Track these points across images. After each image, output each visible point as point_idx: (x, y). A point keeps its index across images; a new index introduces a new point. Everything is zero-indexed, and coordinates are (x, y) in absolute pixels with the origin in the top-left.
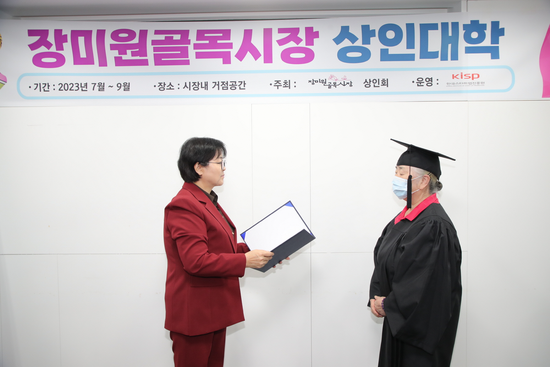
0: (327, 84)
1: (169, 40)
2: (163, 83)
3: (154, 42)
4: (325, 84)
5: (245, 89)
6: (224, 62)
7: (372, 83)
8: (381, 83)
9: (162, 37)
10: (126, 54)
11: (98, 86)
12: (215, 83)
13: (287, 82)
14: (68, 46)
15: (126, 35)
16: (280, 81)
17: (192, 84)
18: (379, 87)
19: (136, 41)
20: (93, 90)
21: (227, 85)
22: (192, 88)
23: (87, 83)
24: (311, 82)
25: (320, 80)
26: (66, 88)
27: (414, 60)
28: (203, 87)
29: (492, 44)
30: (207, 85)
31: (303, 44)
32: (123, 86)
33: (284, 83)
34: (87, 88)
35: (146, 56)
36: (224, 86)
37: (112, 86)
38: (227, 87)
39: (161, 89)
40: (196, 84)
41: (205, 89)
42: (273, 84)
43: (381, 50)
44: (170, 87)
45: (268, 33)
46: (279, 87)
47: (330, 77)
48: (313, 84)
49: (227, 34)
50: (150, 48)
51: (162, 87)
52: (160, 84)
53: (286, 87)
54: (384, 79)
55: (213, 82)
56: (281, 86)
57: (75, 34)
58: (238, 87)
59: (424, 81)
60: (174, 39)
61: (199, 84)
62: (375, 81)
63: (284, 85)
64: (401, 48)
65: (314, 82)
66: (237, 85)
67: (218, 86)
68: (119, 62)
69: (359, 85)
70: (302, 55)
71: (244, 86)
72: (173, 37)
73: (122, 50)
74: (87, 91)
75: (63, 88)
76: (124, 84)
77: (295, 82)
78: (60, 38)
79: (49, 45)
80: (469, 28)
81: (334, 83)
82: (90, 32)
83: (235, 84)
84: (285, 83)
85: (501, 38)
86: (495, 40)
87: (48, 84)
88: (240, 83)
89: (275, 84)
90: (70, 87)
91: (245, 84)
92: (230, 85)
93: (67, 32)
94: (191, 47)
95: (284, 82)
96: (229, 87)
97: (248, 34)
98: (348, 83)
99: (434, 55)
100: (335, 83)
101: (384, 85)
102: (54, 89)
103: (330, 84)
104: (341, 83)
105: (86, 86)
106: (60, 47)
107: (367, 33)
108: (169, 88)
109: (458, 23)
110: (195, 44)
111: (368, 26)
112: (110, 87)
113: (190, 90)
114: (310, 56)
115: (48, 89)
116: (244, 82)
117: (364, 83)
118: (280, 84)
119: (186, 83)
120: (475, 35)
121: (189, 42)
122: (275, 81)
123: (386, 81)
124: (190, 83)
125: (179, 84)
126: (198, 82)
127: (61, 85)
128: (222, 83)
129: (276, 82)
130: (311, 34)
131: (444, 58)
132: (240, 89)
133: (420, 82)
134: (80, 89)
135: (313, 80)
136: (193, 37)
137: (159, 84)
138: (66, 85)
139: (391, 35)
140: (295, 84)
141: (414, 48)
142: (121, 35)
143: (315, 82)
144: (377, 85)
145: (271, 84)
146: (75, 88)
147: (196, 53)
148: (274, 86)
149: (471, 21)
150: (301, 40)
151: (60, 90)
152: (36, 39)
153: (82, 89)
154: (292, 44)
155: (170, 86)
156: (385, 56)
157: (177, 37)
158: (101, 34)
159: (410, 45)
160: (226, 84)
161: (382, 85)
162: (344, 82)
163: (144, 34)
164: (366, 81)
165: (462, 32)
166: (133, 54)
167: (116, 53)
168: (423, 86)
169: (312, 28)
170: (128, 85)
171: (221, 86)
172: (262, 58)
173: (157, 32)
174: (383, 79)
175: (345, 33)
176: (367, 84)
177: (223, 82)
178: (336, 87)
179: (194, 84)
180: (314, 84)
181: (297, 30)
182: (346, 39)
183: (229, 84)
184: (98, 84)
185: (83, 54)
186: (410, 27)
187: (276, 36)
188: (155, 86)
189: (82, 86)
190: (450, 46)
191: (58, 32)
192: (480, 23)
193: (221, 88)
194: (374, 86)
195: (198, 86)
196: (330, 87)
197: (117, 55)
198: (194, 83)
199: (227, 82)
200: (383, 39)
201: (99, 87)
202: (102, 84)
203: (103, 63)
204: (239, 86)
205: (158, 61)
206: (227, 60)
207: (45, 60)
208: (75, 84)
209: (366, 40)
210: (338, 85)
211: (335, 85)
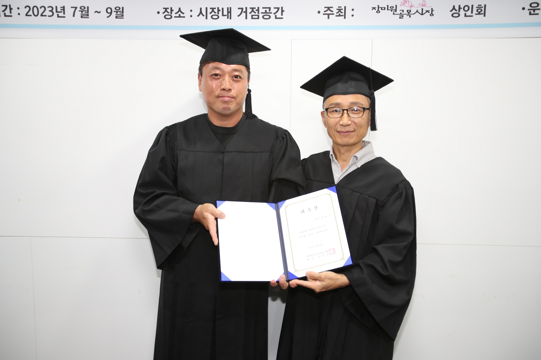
0: (398, 12)
2: (170, 9)
4: (395, 13)
5: (282, 18)
7: (462, 10)
8: (475, 11)
11: (80, 11)
12: (241, 10)
13: (342, 9)
16: (332, 7)
17: (209, 11)
18: (472, 16)
20: (74, 16)
21: (258, 13)
22: (209, 16)
23: (64, 7)
24: (375, 9)
25: (388, 6)
26: (36, 14)
28: (224, 14)
30: (230, 12)
32: (114, 11)
33: (338, 11)
34: (64, 14)
36: (254, 14)
37: (99, 11)
38: (258, 16)
39: (167, 17)
40: (214, 10)
41: (228, 18)
42: (322, 12)
44: (180, 15)
46: (330, 16)
47: (403, 2)
48: (378, 12)
51: (168, 14)
52: (166, 9)
53: (340, 15)
54: (481, 5)
55: (239, 8)
56: (333, 14)
58: (273, 16)
61: (220, 10)
62: (467, 8)
63: (337, 13)
65: (380, 9)
66: (271, 13)
67: (245, 13)
69: (444, 14)
71: (282, 15)
74: (64, 17)
75: (31, 13)
76: (115, 8)
77: (353, 10)
81: (407, 11)
83: (270, 10)
84: (340, 10)
87: (10, 6)
88: (277, 10)
89: (325, 11)
90: (41, 11)
91: (282, 11)
92: (262, 13)
95: (337, 9)
96: (261, 15)
98: (428, 11)
100: (409, 12)
101: (479, 14)
102: (19, 14)
103: (402, 12)
104: (417, 11)
105: (63, 11)
108: (177, 15)
112: (96, 13)
113: (206, 18)
115: (11, 13)
116: (282, 8)
117: (451, 11)
118: (332, 11)
119: (201, 9)
122: (325, 7)
123: (482, 7)
124: (206, 8)
125: (191, 11)
126: (218, 8)
127: (28, 8)
128: (251, 10)
129: (327, 9)
132: (276, 18)
133: (533, 9)
134: (55, 14)
135: (378, 6)
137: (164, 10)
138: (35, 9)
140: (353, 13)
143: (382, 9)
144: (469, 13)
145: (319, 12)
146: (47, 13)
148: (324, 14)
151: (27, 15)
153: (58, 15)
155: (180, 13)
160: (256, 10)
161: (476, 14)
162: (422, 9)
164: (454, 8)
168: (538, 14)
170: (121, 10)
171: (250, 13)
174: (478, 5)
176: (455, 12)
177: (253, 9)
178: (410, 17)
179: (213, 11)
180: (380, 12)
183: (260, 12)
184: (80, 8)
188: (158, 13)
189: (59, 10)
193: (249, 16)
194: (465, 16)
195: (218, 13)
196: (401, 17)
198: (213, 9)
199: (258, 8)
201: (82, 12)
202: (85, 8)
204: (274, 14)
208: (48, 7)
210: (413, 13)
211: (409, 14)
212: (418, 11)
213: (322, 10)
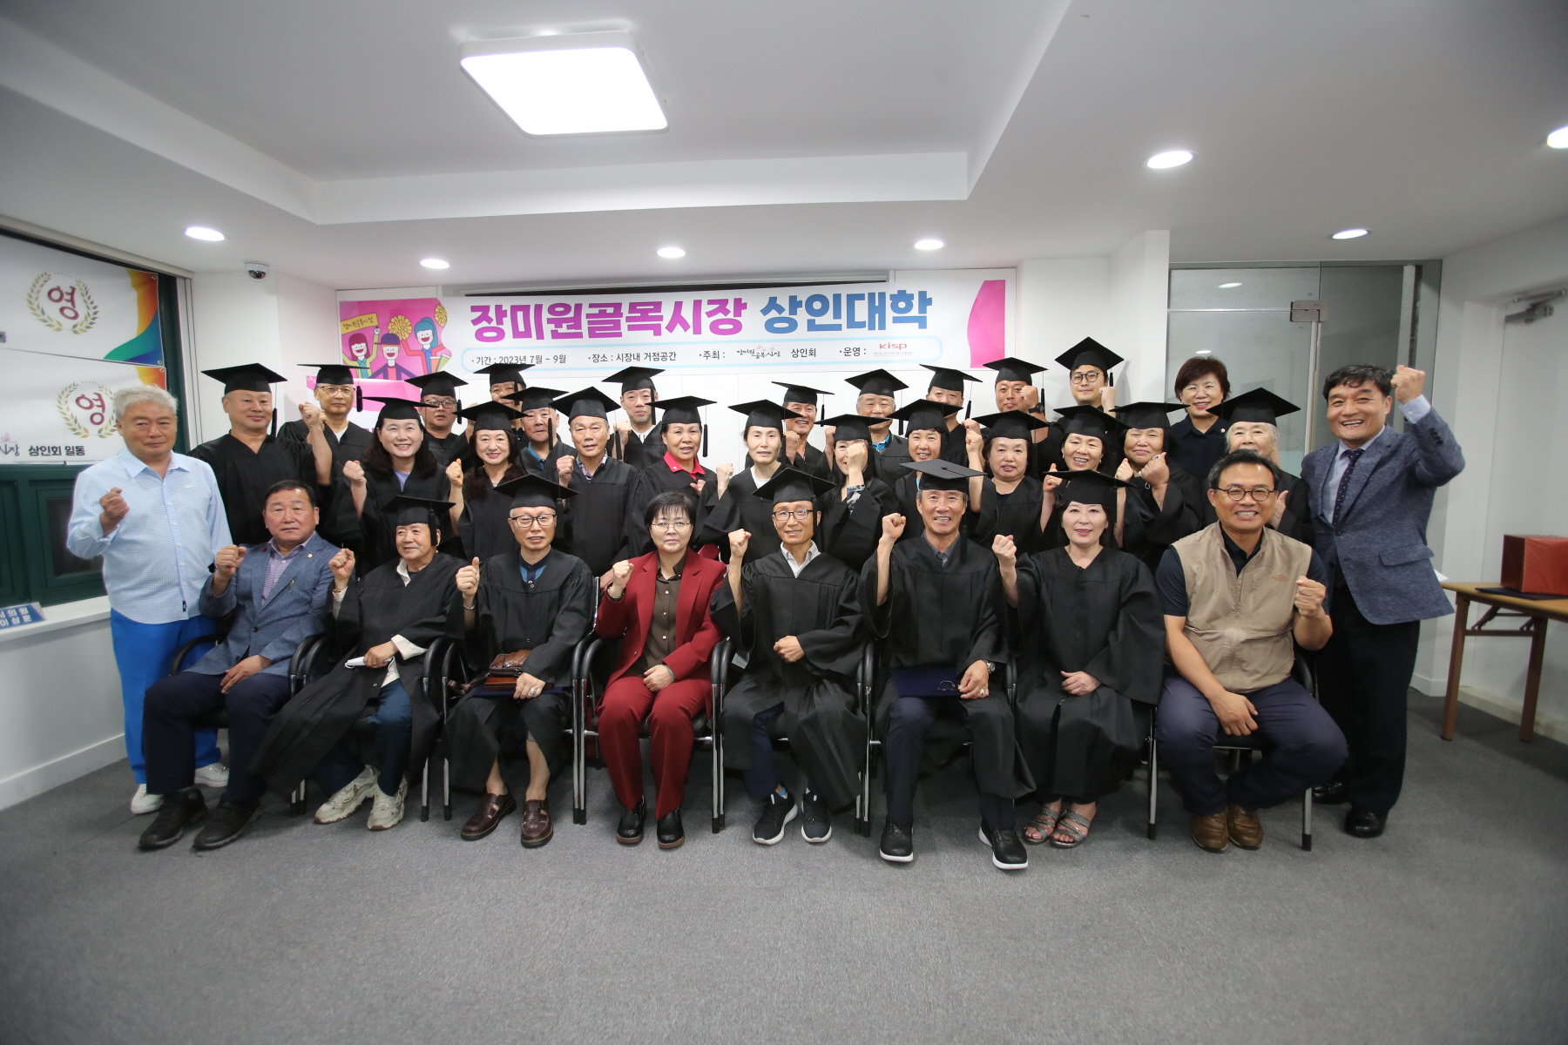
0: (755, 354)
1: (603, 314)
2: (597, 355)
3: (588, 316)
4: (753, 355)
6: (655, 335)
7: (799, 353)
8: (808, 354)
9: (596, 311)
10: (561, 327)
12: (646, 355)
13: (716, 353)
14: (507, 321)
15: (561, 309)
16: (709, 352)
17: (625, 356)
18: (807, 357)
19: (571, 315)
22: (624, 359)
25: (748, 350)
27: (841, 329)
28: (635, 358)
29: (920, 313)
30: (639, 356)
31: (731, 316)
32: (559, 358)
33: (714, 354)
35: (581, 329)
36: (656, 358)
37: (548, 358)
38: (658, 358)
39: (595, 361)
40: (628, 355)
42: (703, 355)
43: (808, 320)
45: (697, 304)
46: (708, 357)
47: (758, 348)
48: (741, 354)
49: (658, 306)
50: (584, 322)
51: (596, 358)
52: (594, 355)
53: (715, 357)
54: (812, 349)
56: (711, 356)
57: (515, 309)
58: (668, 358)
59: (851, 350)
60: (608, 312)
61: (632, 355)
62: (803, 351)
63: (713, 356)
64: (827, 319)
66: (667, 356)
67: (649, 358)
68: (555, 335)
69: (786, 355)
70: (730, 327)
71: (675, 357)
72: (605, 310)
73: (558, 323)
76: (560, 355)
77: (724, 353)
78: (500, 313)
79: (490, 321)
80: (897, 298)
82: (528, 307)
83: (666, 354)
85: (928, 307)
86: (922, 309)
88: (671, 354)
91: (675, 355)
93: (507, 307)
94: (623, 320)
96: (660, 358)
97: (678, 305)
98: (776, 353)
99: (862, 325)
100: (763, 354)
101: (811, 355)
103: (758, 354)
104: (769, 353)
106: (500, 322)
107: (794, 303)
108: (602, 359)
109: (884, 293)
110: (627, 317)
111: (796, 297)
112: (547, 360)
114: (737, 327)
117: (792, 354)
119: (619, 354)
120: (902, 305)
121: (621, 315)
122: (705, 352)
123: (813, 351)
124: (622, 354)
125: (612, 356)
128: (653, 354)
130: (740, 306)
131: (872, 327)
132: (671, 360)
133: (847, 352)
135: (741, 350)
136: (625, 310)
139: (817, 305)
140: (724, 355)
141: (840, 318)
142: (558, 309)
143: (744, 353)
144: (804, 354)
145: (700, 355)
147: (629, 326)
149: (899, 291)
150: (729, 312)
152: (478, 314)
154: (720, 316)
155: (604, 358)
156: (812, 326)
157: (610, 310)
158: (539, 308)
159: (837, 315)
160: (657, 355)
162: (771, 352)
163: (579, 307)
164: (793, 351)
165: (888, 302)
166: (569, 327)
167: (552, 327)
168: (851, 356)
169: (740, 299)
170: (564, 356)
171: (653, 357)
172: (691, 330)
173: (591, 306)
174: (810, 349)
175: (773, 304)
176: (795, 353)
178: (764, 357)
181: (725, 302)
182: (773, 310)
183: (660, 355)
185: (521, 328)
186: (837, 298)
187: (706, 308)
188: (589, 358)
190: (877, 315)
191: (498, 308)
192: (907, 293)
193: (652, 359)
194: (802, 356)
196: (758, 357)
197: (554, 329)
199: (659, 353)
200: (810, 310)
202: (539, 356)
203: (540, 336)
205: (592, 334)
206: (657, 331)
207: (487, 334)
209: (793, 311)
213: (703, 354)
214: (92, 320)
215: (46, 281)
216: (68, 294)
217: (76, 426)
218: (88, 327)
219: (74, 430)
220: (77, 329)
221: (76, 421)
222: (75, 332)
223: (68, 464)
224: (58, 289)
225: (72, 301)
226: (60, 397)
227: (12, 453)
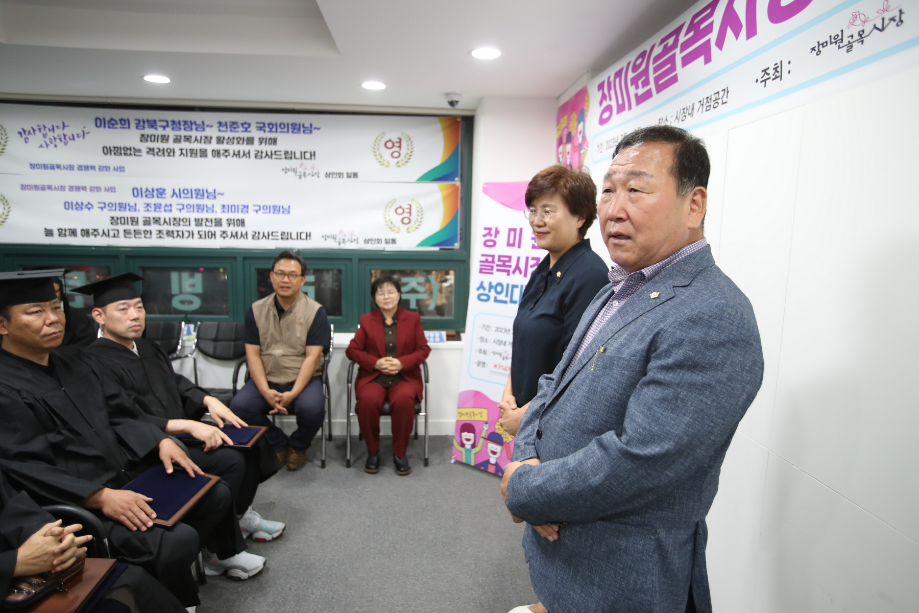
0: (846, 41)
1: (665, 50)
2: (661, 119)
3: (655, 60)
4: (841, 45)
5: (726, 102)
6: (706, 62)
9: (661, 49)
10: (639, 87)
13: (778, 67)
15: (640, 60)
16: (770, 68)
22: (681, 118)
24: (815, 50)
25: (831, 37)
28: (689, 113)
30: (693, 109)
35: (650, 83)
36: (708, 104)
38: (710, 107)
40: (685, 110)
41: (691, 117)
46: (767, 81)
47: (851, 21)
53: (777, 77)
55: (699, 102)
56: (770, 78)
57: (616, 77)
58: (720, 102)
60: (669, 45)
61: (688, 109)
63: (773, 75)
65: (821, 47)
66: (720, 98)
67: (702, 107)
68: (637, 100)
71: (727, 97)
73: (638, 83)
75: (607, 147)
77: (789, 63)
78: (609, 87)
79: (606, 98)
81: (859, 33)
82: (623, 69)
83: (719, 95)
87: (602, 143)
88: (723, 92)
90: (610, 143)
91: (728, 92)
92: (713, 101)
93: (612, 76)
94: (678, 51)
95: (774, 69)
96: (712, 104)
98: (893, 19)
103: (850, 38)
104: (875, 25)
106: (610, 96)
110: (682, 46)
113: (679, 122)
115: (602, 149)
116: (728, 88)
118: (769, 74)
121: (677, 44)
122: (763, 71)
127: (607, 143)
128: (706, 100)
136: (683, 33)
140: (789, 67)
142: (638, 62)
145: (757, 81)
147: (682, 59)
148: (761, 82)
152: (601, 93)
157: (671, 41)
158: (628, 68)
160: (710, 99)
163: (651, 51)
166: (643, 85)
167: (634, 89)
171: (705, 105)
172: (743, 32)
173: (661, 42)
178: (863, 43)
179: (683, 112)
180: (820, 52)
185: (620, 100)
191: (609, 80)
195: (686, 113)
196: (850, 47)
197: (635, 92)
199: (711, 95)
206: (707, 53)
207: (604, 116)
208: (613, 139)
210: (868, 34)
211: (861, 38)
212: (877, 26)
213: (760, 76)
214: (409, 156)
215: (382, 138)
216: (397, 142)
217: (392, 226)
218: (407, 162)
219: (391, 228)
220: (399, 164)
221: (392, 223)
222: (398, 166)
223: (386, 249)
224: (390, 141)
225: (400, 147)
226: (386, 208)
227: (355, 243)
